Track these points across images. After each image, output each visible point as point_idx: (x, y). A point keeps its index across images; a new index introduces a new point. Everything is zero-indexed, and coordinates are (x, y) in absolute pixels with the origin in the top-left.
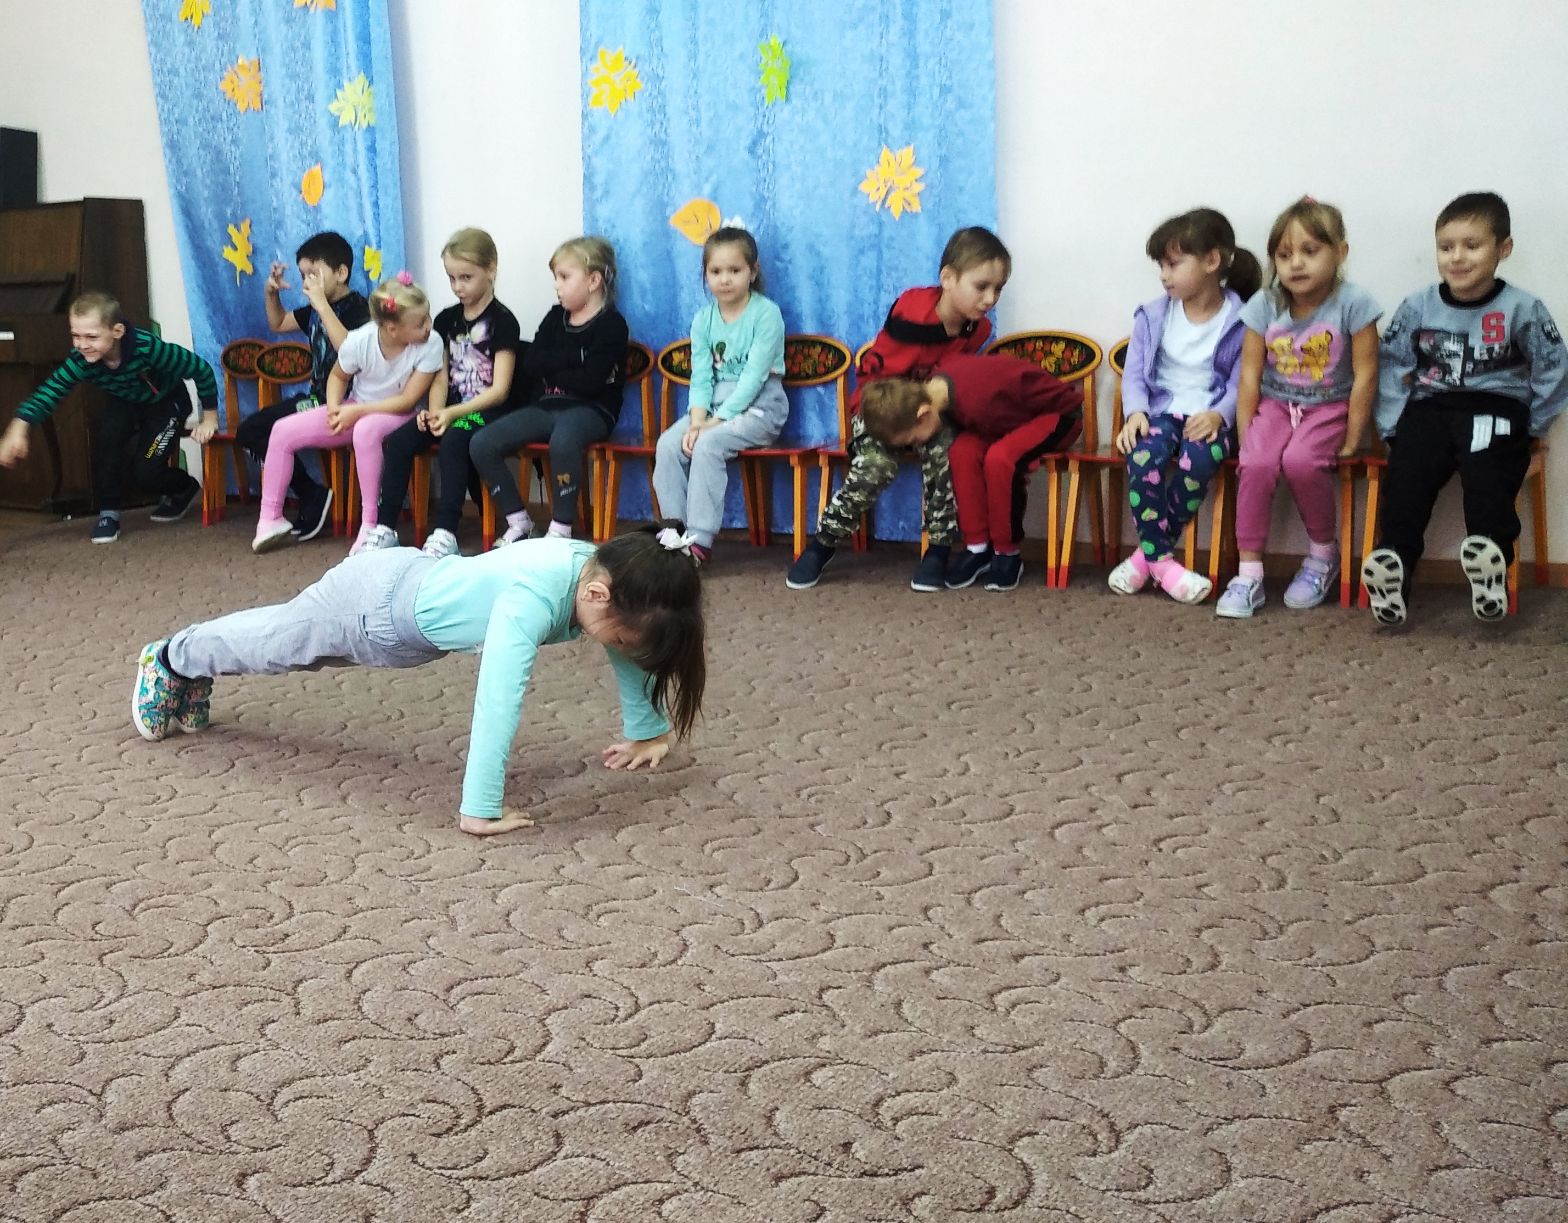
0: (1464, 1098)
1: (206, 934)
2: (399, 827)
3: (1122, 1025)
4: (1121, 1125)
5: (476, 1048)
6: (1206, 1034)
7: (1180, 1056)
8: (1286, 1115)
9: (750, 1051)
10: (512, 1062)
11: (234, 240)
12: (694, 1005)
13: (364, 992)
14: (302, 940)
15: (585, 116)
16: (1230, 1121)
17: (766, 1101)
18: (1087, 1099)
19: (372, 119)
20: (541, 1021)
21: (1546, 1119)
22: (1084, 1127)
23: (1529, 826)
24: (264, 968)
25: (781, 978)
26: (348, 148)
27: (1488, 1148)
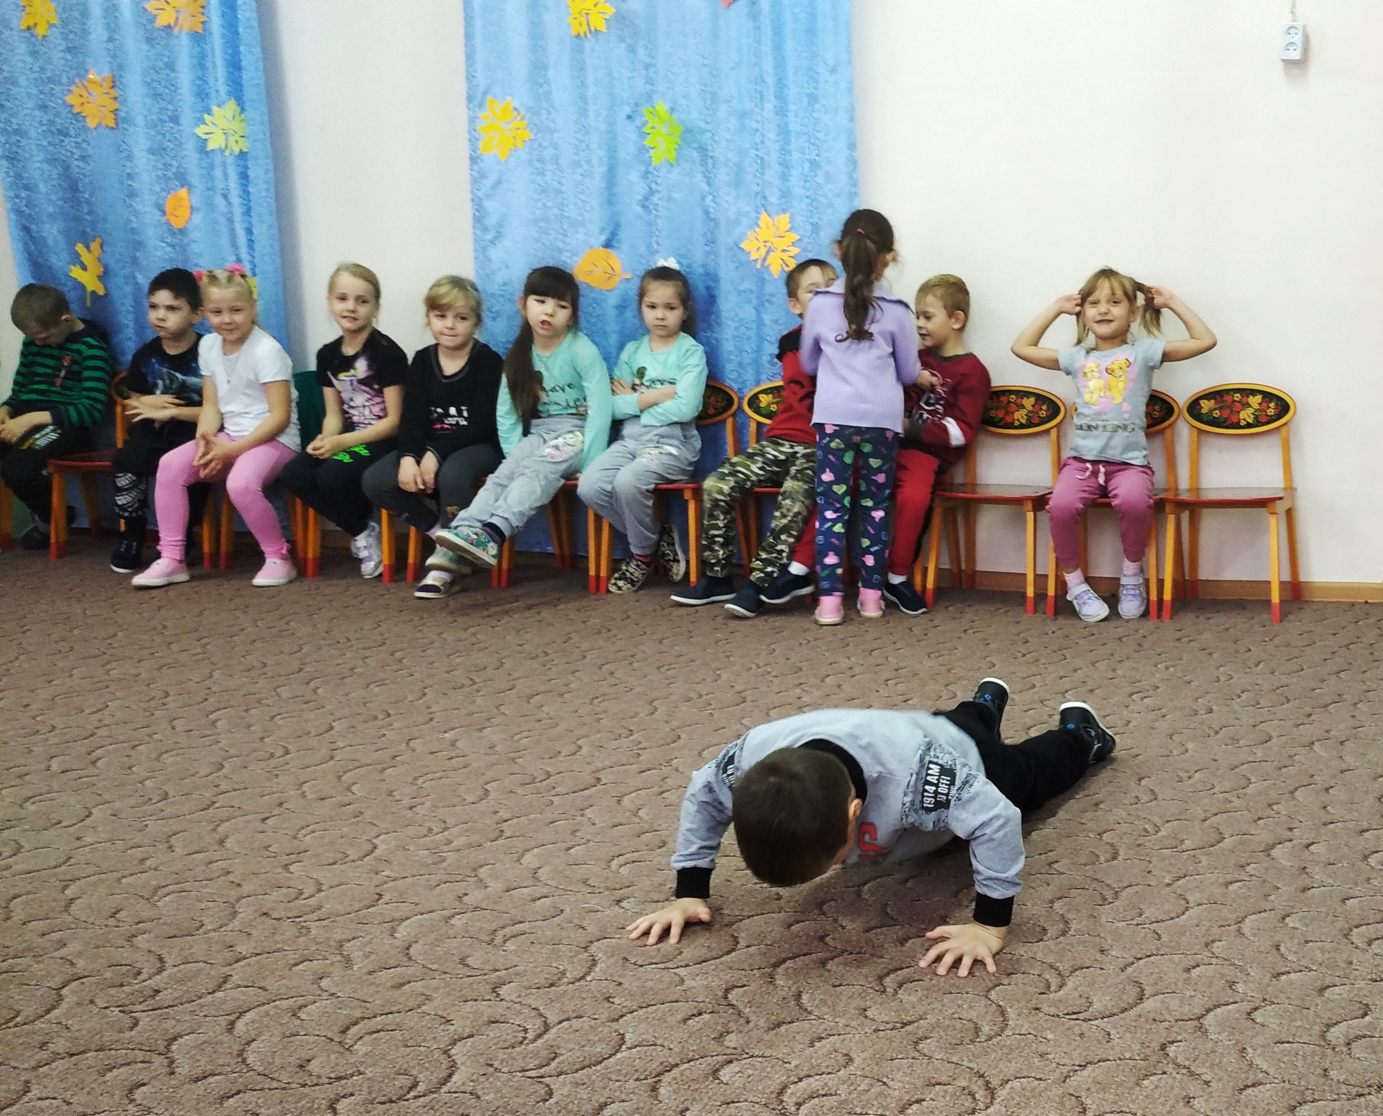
0: (1263, 1025)
1: (61, 998)
2: (286, 867)
3: (993, 992)
4: (995, 1082)
5: (376, 1088)
6: (1062, 992)
7: (1041, 1015)
8: (1128, 1057)
9: (661, 1056)
10: (416, 1097)
11: (83, 259)
12: (603, 1018)
13: (248, 1043)
14: (176, 994)
15: (474, 160)
16: (1083, 1067)
17: (677, 1102)
18: (966, 1063)
19: (244, 145)
20: (446, 1052)
21: (1323, 1036)
22: (964, 1089)
23: (1298, 794)
24: (131, 1029)
25: (689, 983)
26: (218, 172)
27: (1282, 1064)
